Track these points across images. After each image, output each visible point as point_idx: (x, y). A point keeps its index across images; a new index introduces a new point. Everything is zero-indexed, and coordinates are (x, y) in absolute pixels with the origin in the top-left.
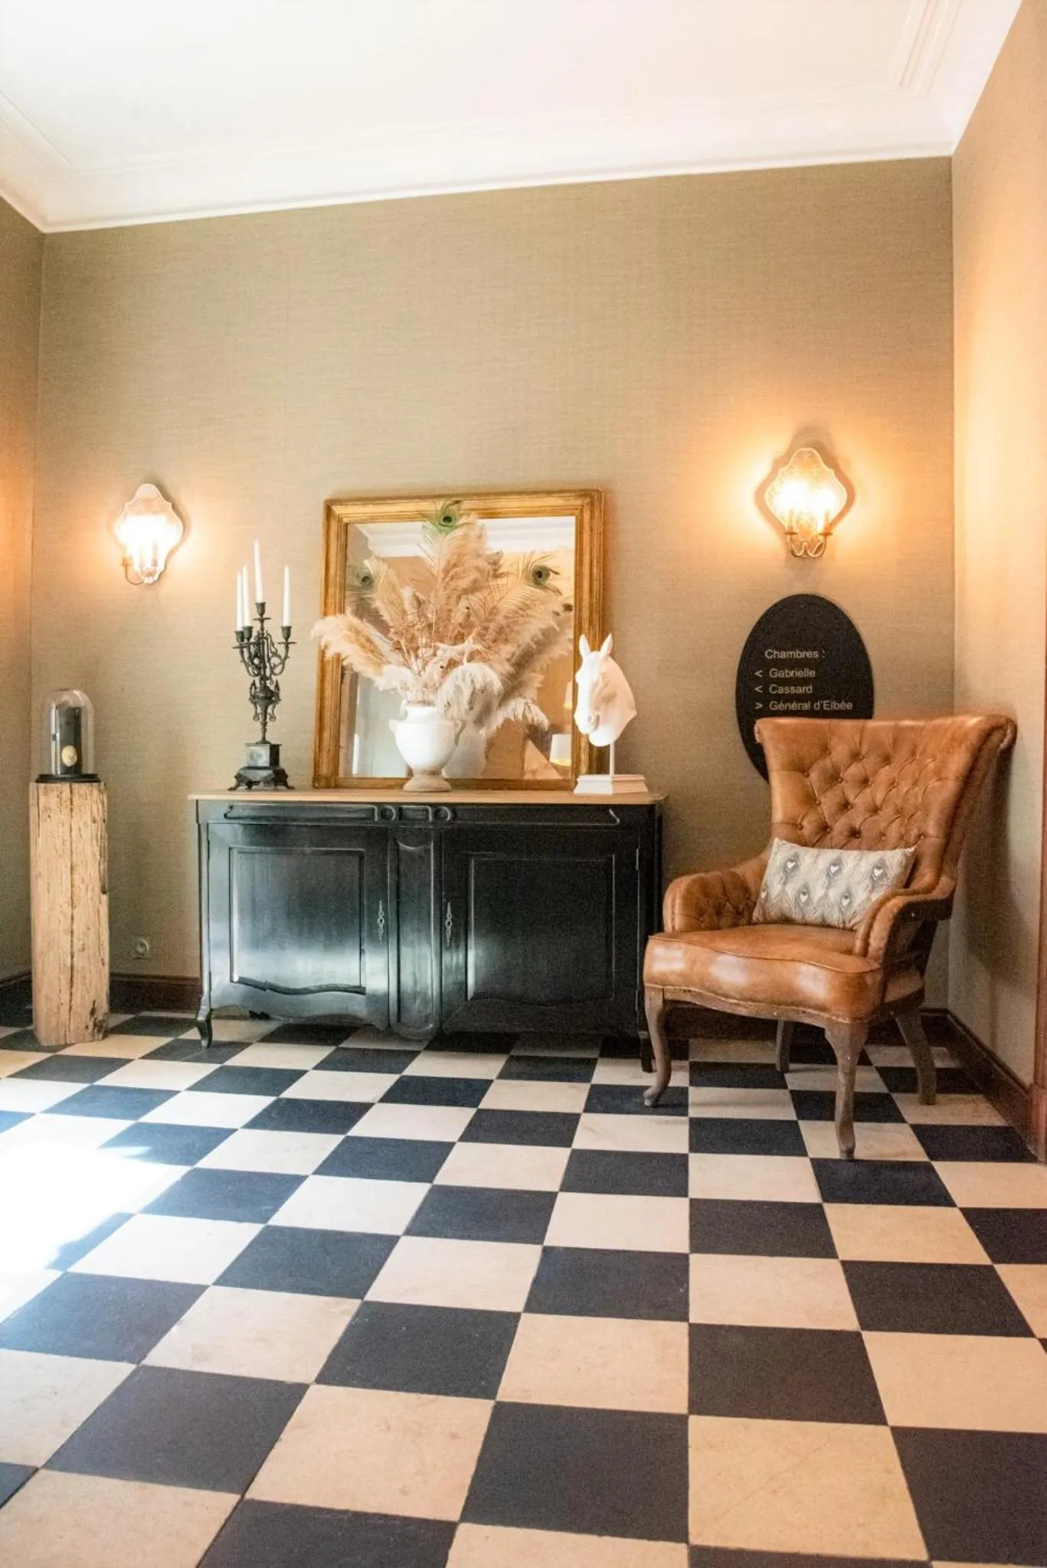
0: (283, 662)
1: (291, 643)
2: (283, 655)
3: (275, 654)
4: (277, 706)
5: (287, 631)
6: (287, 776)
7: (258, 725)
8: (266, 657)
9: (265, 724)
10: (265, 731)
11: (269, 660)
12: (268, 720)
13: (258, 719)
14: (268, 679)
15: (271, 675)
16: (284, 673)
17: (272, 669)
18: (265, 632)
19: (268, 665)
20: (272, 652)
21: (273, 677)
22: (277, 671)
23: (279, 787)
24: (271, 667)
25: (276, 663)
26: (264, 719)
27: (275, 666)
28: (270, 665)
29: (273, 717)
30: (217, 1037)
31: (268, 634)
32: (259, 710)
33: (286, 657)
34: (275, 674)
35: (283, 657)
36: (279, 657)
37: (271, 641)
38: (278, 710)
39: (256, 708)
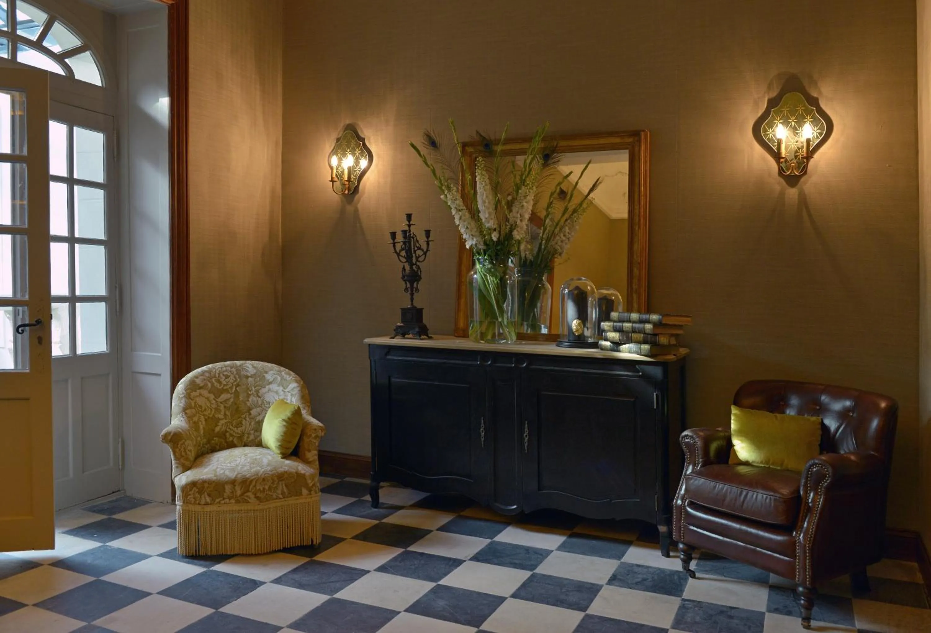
0: (425, 253)
1: (430, 241)
2: (425, 248)
3: (419, 248)
4: (420, 283)
5: (428, 233)
6: (428, 330)
7: (408, 295)
8: (413, 250)
9: (412, 294)
10: (412, 300)
11: (415, 251)
12: (414, 292)
13: (408, 291)
14: (414, 265)
15: (416, 262)
16: (425, 261)
17: (417, 258)
18: (412, 233)
19: (414, 255)
20: (416, 246)
21: (418, 263)
22: (421, 259)
23: (422, 337)
24: (416, 257)
25: (420, 255)
26: (412, 291)
27: (419, 256)
28: (416, 254)
29: (417, 290)
30: (382, 499)
31: (414, 235)
32: (408, 285)
33: (427, 250)
34: (419, 262)
35: (425, 250)
36: (423, 250)
37: (416, 239)
38: (421, 285)
39: (406, 283)
